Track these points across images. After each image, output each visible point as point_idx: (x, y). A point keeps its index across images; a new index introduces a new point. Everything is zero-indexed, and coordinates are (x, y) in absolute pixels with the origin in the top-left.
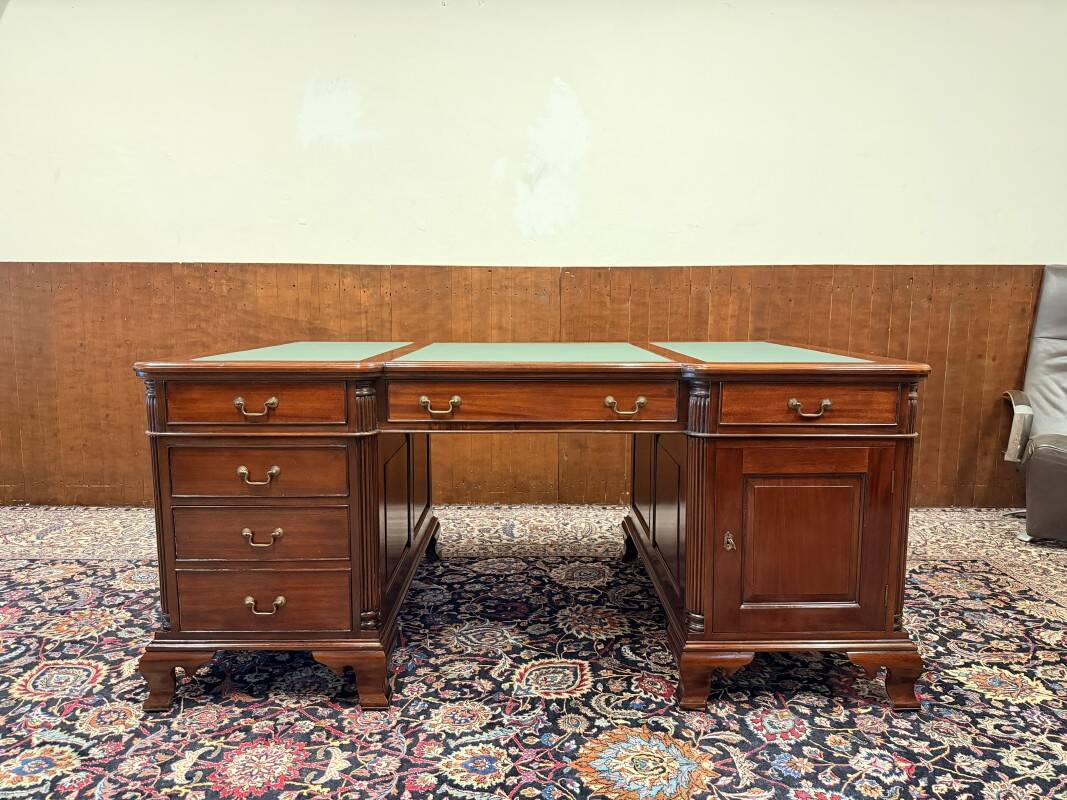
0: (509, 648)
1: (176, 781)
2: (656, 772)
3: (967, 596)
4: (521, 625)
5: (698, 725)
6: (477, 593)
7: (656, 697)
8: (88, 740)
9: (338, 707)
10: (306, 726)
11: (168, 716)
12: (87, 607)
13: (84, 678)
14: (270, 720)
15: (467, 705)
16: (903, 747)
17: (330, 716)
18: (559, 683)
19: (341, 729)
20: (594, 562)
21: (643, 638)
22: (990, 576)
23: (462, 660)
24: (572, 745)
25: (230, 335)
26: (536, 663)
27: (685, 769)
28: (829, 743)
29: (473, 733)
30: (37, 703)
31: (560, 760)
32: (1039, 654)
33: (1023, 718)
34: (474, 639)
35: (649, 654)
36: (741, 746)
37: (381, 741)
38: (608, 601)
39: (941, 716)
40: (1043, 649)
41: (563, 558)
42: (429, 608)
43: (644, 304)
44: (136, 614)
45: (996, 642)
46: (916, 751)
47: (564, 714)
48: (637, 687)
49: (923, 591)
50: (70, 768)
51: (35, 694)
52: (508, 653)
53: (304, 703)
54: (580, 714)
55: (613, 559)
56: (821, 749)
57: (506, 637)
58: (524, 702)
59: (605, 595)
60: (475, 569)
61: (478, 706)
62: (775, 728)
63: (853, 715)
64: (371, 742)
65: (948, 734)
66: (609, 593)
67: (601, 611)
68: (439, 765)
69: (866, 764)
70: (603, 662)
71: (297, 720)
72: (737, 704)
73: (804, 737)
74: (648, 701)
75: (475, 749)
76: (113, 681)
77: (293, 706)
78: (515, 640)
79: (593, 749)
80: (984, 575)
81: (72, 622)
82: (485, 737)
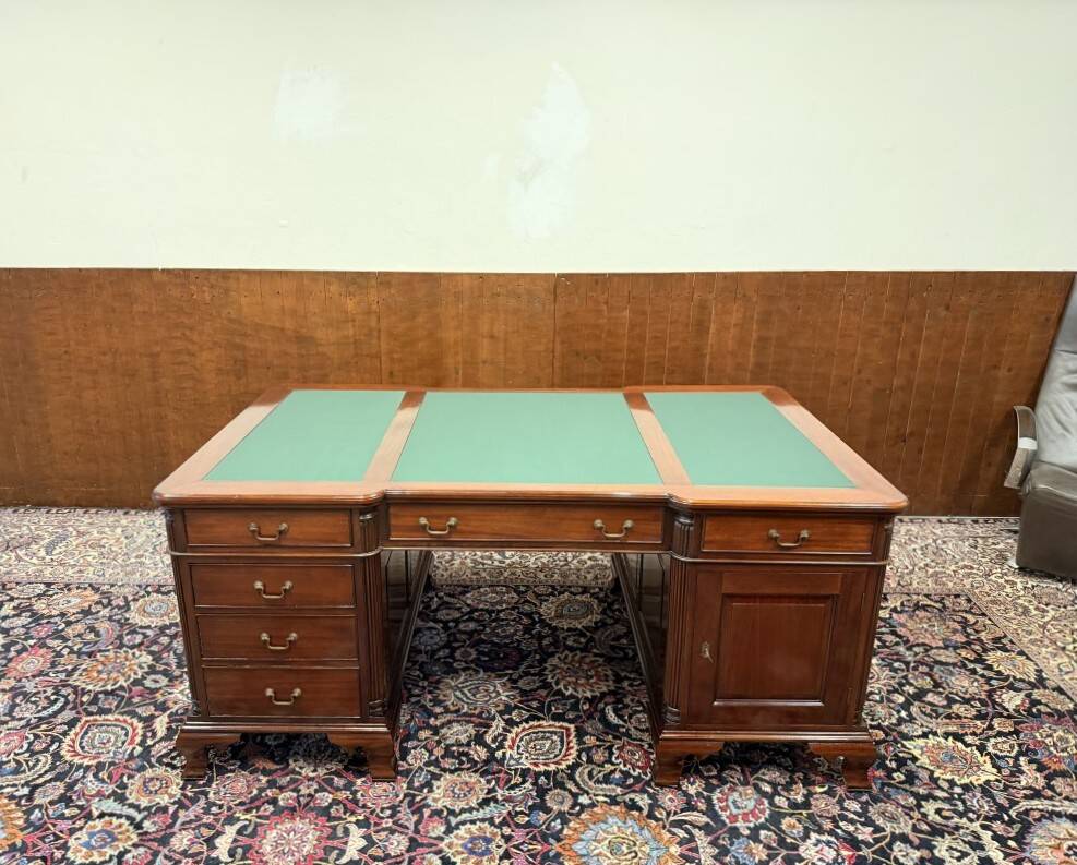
0: (501, 707)
1: (222, 859)
2: (629, 857)
3: (941, 644)
4: (513, 677)
5: (669, 803)
6: (470, 634)
7: (634, 771)
8: (140, 812)
9: (351, 777)
10: (325, 798)
11: (204, 785)
12: (111, 647)
13: (123, 738)
14: (293, 790)
15: (465, 777)
16: (849, 833)
17: (346, 788)
18: (548, 751)
19: (356, 802)
20: (582, 593)
21: (625, 696)
22: (969, 617)
23: (458, 722)
24: (557, 825)
25: (215, 343)
26: (527, 726)
27: (654, 853)
28: (784, 827)
29: (471, 810)
30: (88, 768)
31: (547, 842)
32: (996, 722)
33: (964, 802)
34: (469, 695)
35: (630, 716)
36: (706, 828)
37: (391, 817)
38: (595, 647)
39: (889, 797)
40: (1001, 715)
41: (553, 587)
42: (426, 653)
43: (644, 313)
44: (157, 657)
45: (958, 705)
46: (860, 837)
47: (550, 789)
48: (617, 758)
49: (900, 637)
50: (130, 843)
51: (85, 757)
52: (501, 713)
53: (321, 772)
54: (565, 789)
55: (601, 589)
56: (776, 834)
57: (499, 694)
58: (516, 774)
59: (592, 639)
60: (469, 602)
61: (475, 778)
62: (738, 808)
63: (809, 795)
64: (383, 818)
65: (893, 819)
66: (596, 637)
67: (587, 660)
68: (442, 845)
69: (813, 850)
70: (588, 727)
71: (316, 791)
72: (707, 779)
73: (762, 820)
74: (626, 775)
75: (474, 828)
76: (150, 742)
77: (311, 775)
78: (507, 696)
79: (575, 830)
80: (964, 615)
81: (100, 667)
82: (481, 814)
